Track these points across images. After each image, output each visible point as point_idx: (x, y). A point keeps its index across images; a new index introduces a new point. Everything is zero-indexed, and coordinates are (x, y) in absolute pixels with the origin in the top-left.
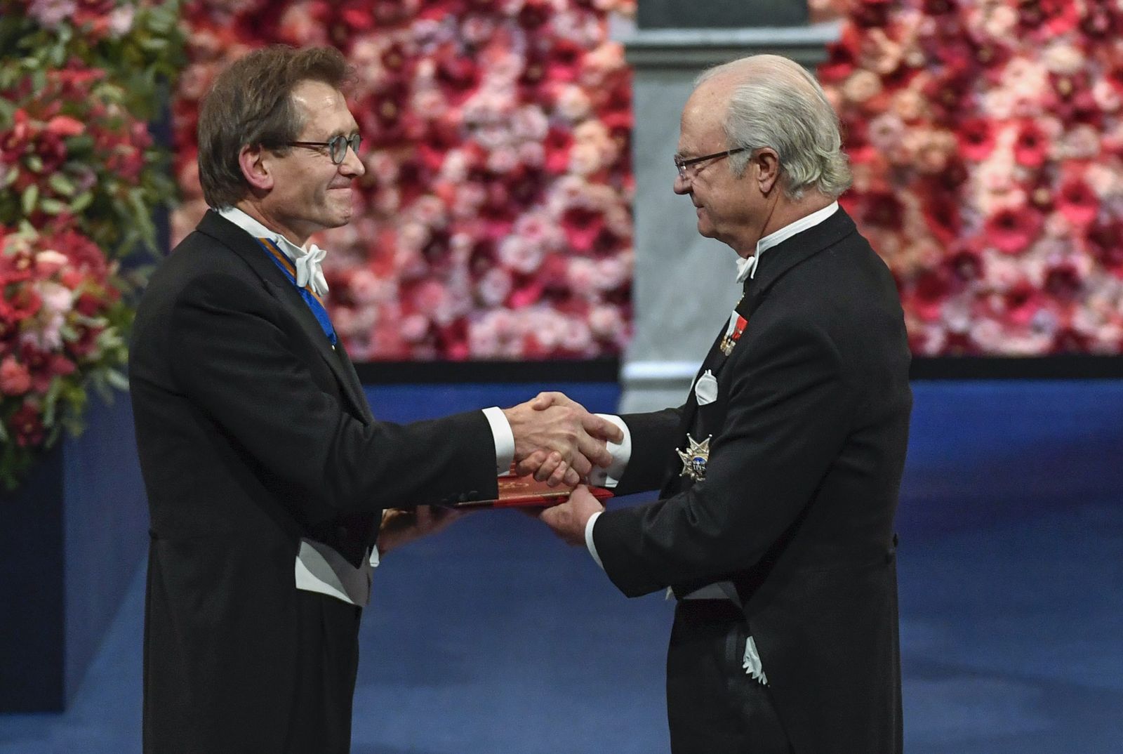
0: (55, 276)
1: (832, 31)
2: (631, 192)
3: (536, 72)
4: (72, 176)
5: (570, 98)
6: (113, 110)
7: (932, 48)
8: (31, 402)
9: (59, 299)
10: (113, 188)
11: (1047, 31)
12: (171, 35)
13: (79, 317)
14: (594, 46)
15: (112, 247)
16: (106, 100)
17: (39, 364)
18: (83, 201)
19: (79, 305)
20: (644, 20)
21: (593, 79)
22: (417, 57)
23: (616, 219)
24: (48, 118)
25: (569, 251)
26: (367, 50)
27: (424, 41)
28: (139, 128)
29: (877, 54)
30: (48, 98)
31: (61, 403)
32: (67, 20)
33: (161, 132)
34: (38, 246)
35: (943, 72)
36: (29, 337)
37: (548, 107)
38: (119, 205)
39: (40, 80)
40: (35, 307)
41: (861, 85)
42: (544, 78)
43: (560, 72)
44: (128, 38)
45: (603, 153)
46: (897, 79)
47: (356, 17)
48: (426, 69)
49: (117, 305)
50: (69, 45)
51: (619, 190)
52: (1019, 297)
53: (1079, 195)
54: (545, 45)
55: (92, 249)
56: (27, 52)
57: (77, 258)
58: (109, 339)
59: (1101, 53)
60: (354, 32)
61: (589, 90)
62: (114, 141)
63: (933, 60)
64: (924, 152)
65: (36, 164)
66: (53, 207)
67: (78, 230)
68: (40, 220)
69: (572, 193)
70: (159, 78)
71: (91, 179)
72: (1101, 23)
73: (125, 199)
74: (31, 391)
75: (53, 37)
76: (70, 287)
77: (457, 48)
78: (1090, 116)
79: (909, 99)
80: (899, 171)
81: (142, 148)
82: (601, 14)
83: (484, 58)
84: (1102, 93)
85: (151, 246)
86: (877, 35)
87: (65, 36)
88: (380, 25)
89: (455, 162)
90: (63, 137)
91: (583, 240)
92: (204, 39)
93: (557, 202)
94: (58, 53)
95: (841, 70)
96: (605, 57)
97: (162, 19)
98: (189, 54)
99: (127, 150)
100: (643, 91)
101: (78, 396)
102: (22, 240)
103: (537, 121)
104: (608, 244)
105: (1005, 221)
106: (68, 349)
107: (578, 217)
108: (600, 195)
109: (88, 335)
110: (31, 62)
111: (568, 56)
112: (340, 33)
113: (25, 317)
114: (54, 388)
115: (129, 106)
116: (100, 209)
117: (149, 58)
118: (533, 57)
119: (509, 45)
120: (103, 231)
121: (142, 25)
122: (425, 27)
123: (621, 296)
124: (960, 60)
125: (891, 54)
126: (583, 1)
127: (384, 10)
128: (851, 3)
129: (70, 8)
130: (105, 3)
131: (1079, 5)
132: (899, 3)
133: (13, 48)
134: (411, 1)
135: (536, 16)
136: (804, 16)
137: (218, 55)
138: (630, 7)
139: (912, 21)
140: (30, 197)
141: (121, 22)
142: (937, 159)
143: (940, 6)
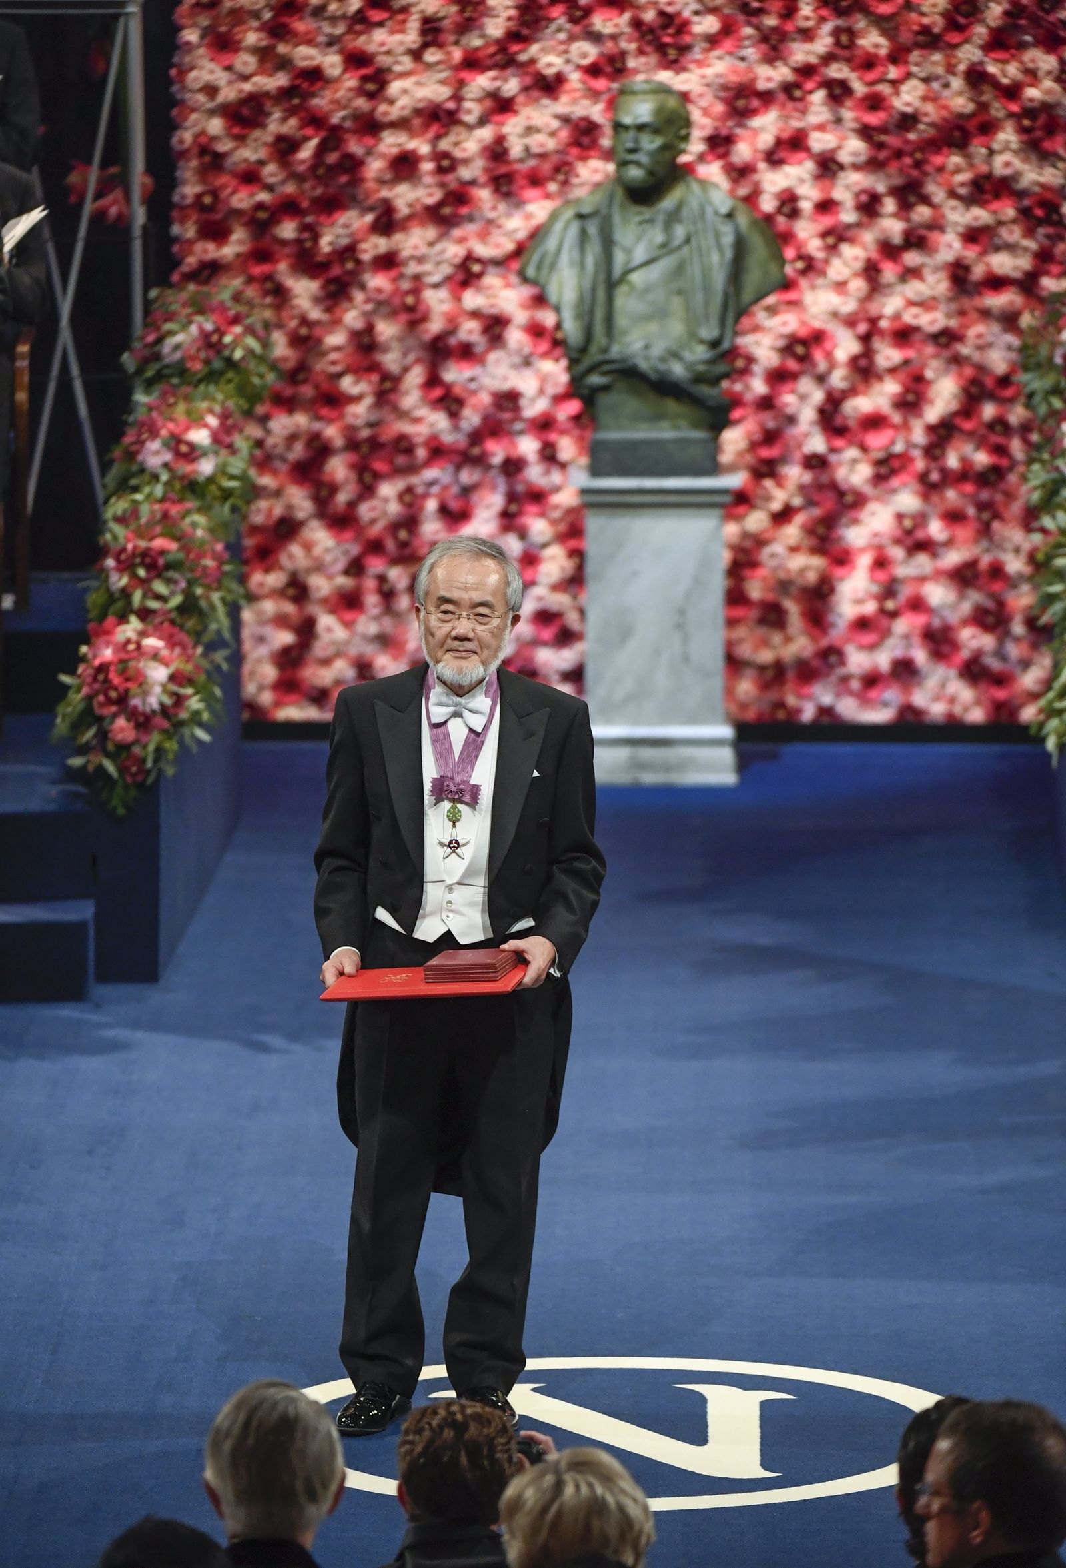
0: (155, 656)
1: (736, 480)
2: (584, 599)
3: (513, 508)
4: (169, 581)
5: (539, 528)
6: (199, 533)
7: (811, 494)
8: (136, 750)
9: (158, 674)
10: (199, 591)
11: (895, 482)
12: (243, 478)
13: (173, 688)
14: (557, 489)
15: (198, 635)
16: (194, 525)
17: (143, 722)
18: (176, 600)
19: (173, 678)
20: (596, 470)
21: (556, 514)
22: (425, 496)
23: (572, 620)
24: (152, 539)
25: (536, 643)
26: (388, 490)
27: (431, 484)
28: (219, 547)
29: (768, 498)
30: (151, 523)
31: (159, 751)
32: (166, 465)
33: (233, 549)
34: (143, 634)
35: (817, 512)
36: (135, 702)
37: (523, 534)
38: (203, 604)
39: (145, 511)
40: (140, 679)
41: (756, 521)
42: (520, 513)
43: (532, 509)
44: (211, 480)
45: (563, 569)
46: (782, 517)
47: (379, 466)
48: (431, 505)
49: (202, 678)
50: (167, 484)
51: (575, 597)
52: (872, 680)
53: (917, 604)
54: (520, 488)
55: (183, 637)
56: (136, 489)
57: (171, 643)
58: (195, 703)
59: (935, 498)
60: (378, 477)
61: (553, 522)
62: (200, 556)
63: (810, 503)
64: (802, 571)
65: (142, 573)
66: (154, 605)
67: (172, 622)
68: (144, 614)
69: (540, 599)
70: (234, 509)
71: (183, 585)
72: (935, 477)
73: (208, 599)
74: (136, 742)
75: (155, 478)
76: (167, 665)
77: (455, 490)
78: (924, 546)
79: (792, 532)
80: (784, 586)
81: (221, 562)
82: (563, 466)
83: (475, 498)
84: (936, 529)
85: (227, 635)
86: (768, 483)
87: (164, 477)
88: (398, 472)
90: (162, 552)
91: (548, 634)
92: (266, 481)
93: (530, 608)
94: (159, 490)
95: (741, 510)
96: (566, 498)
97: (237, 465)
98: (254, 492)
99: (209, 563)
100: (594, 524)
101: (171, 746)
102: (131, 629)
103: (513, 545)
104: (566, 637)
105: (862, 624)
106: (164, 710)
107: (544, 617)
108: (560, 601)
109: (179, 700)
110: (138, 497)
111: (538, 497)
112: (368, 478)
113: (133, 687)
114: (154, 739)
115: (211, 531)
116: (189, 607)
117: (226, 494)
118: (511, 497)
119: (494, 488)
120: (191, 623)
121: (222, 470)
122: (430, 474)
123: (576, 675)
124: (829, 502)
125: (779, 497)
126: (549, 456)
127: (401, 460)
128: (749, 459)
129: (168, 457)
130: (192, 454)
131: (920, 464)
132: (783, 459)
133: (125, 486)
134: (421, 453)
135: (513, 466)
136: (714, 469)
137: (278, 493)
138: (584, 461)
139: (794, 473)
140: (137, 597)
141: (206, 467)
142: (812, 577)
143: (816, 463)
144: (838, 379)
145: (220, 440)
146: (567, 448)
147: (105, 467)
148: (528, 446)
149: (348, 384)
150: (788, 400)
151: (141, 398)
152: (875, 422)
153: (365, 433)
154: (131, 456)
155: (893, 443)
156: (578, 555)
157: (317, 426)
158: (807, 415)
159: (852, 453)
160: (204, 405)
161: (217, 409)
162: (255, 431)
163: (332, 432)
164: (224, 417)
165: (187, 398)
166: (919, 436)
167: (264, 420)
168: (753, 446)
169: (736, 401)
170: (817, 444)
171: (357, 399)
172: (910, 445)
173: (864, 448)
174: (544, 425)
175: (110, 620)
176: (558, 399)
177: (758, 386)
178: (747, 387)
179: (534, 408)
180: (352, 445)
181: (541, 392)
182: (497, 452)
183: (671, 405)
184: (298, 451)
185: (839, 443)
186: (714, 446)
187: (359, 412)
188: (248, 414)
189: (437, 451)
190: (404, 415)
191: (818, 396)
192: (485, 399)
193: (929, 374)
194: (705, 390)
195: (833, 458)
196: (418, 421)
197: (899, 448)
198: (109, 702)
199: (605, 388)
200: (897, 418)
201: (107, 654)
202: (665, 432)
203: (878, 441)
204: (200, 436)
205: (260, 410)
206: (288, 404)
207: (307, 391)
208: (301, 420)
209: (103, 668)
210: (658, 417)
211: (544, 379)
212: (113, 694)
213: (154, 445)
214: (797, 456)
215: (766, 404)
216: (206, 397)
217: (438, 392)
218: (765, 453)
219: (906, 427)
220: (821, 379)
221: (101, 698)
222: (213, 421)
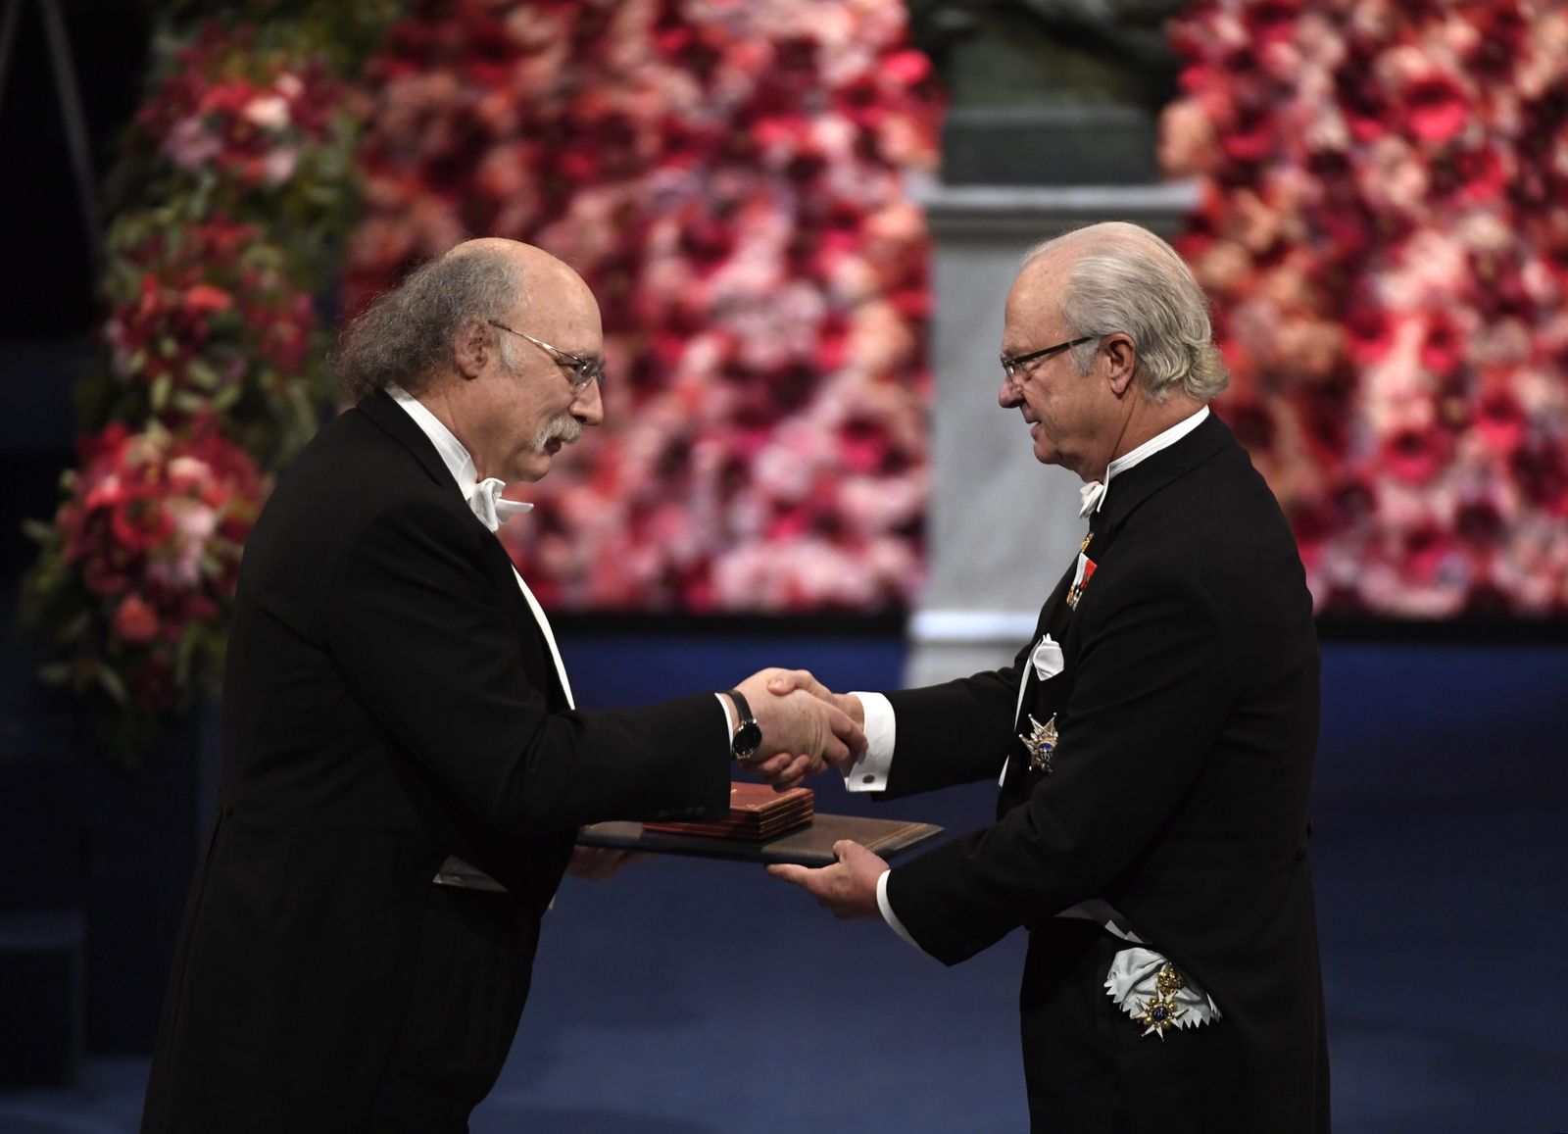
0: (192, 492)
1: (1188, 195)
2: (929, 397)
3: (807, 240)
4: (215, 363)
5: (850, 273)
6: (269, 280)
7: (1320, 218)
8: (159, 653)
9: (199, 522)
10: (268, 379)
11: (1466, 197)
12: (343, 184)
13: (224, 545)
14: (879, 207)
15: (266, 457)
16: (260, 267)
17: (170, 605)
18: (228, 396)
19: (223, 529)
20: (951, 174)
21: (881, 250)
22: (655, 218)
23: (906, 433)
24: (185, 286)
25: (843, 471)
26: (592, 208)
27: (664, 196)
28: (303, 303)
29: (1243, 222)
30: (185, 261)
31: (199, 655)
32: (212, 163)
33: (327, 306)
34: (171, 453)
35: (1329, 249)
36: (159, 569)
37: (821, 282)
38: (276, 402)
39: (175, 243)
40: (166, 533)
41: (1225, 263)
42: (818, 249)
43: (838, 238)
44: (289, 187)
45: (890, 345)
46: (1269, 257)
47: (577, 164)
48: (665, 235)
50: (215, 195)
51: (913, 395)
52: (1423, 539)
53: (1502, 409)
54: (818, 203)
55: (241, 458)
56: (159, 202)
57: (220, 468)
59: (1536, 226)
60: (574, 183)
61: (876, 264)
62: (271, 319)
63: (1318, 234)
64: (1303, 354)
65: (169, 347)
66: (190, 403)
67: (224, 433)
68: (173, 419)
69: (852, 396)
70: (330, 240)
71: (239, 367)
72: (1534, 187)
73: (284, 393)
74: (159, 639)
75: (190, 183)
76: (210, 503)
77: (707, 207)
78: (1516, 308)
79: (1286, 283)
80: (1271, 374)
81: (305, 329)
82: (893, 168)
83: (743, 221)
84: (1536, 279)
86: (1248, 203)
87: (208, 182)
88: (606, 176)
89: (701, 355)
90: (204, 312)
91: (865, 454)
92: (382, 189)
93: (831, 406)
94: (198, 205)
95: (1198, 244)
96: (896, 222)
97: (334, 162)
98: (358, 209)
99: (285, 331)
101: (218, 645)
102: (150, 443)
103: (805, 303)
104: (894, 462)
105: (1406, 443)
106: (208, 585)
107: (859, 429)
108: (885, 400)
110: (165, 215)
111: (848, 221)
112: (556, 185)
113: (155, 547)
114: (189, 637)
115: (289, 275)
116: (252, 408)
117: (315, 214)
118: (806, 220)
119: (773, 204)
120: (254, 434)
121: (306, 172)
122: (667, 179)
123: (912, 530)
124: (1351, 232)
125: (1263, 222)
126: (868, 150)
127: (615, 157)
128: (1215, 158)
129: (212, 146)
130: (258, 141)
131: (1508, 165)
132: (1275, 157)
133: (140, 197)
134: (648, 144)
135: (808, 168)
136: (1153, 172)
137: (398, 212)
138: (928, 158)
139: (1291, 182)
140: (160, 390)
141: (280, 165)
142: (1320, 362)
143: (1329, 165)
144: (1369, 17)
145: (305, 116)
146: (899, 136)
147: (102, 162)
148: (832, 133)
149: (525, 25)
150: (1283, 54)
151: (167, 44)
152: (1431, 93)
153: (550, 110)
154: (151, 143)
155: (1461, 127)
156: (917, 323)
157: (469, 96)
158: (1314, 82)
159: (1389, 146)
160: (275, 58)
161: (300, 62)
162: (360, 104)
163: (495, 107)
164: (311, 78)
165: (248, 46)
166: (1507, 116)
167: (377, 85)
168: (1221, 133)
169: (1191, 56)
170: (1331, 131)
171: (537, 49)
172: (1491, 131)
173: (1411, 138)
174: (859, 98)
175: (113, 430)
176: (887, 52)
177: (1230, 30)
178: (1213, 33)
179: (845, 66)
180: (530, 127)
181: (856, 40)
182: (779, 143)
183: (1080, 66)
184: (437, 139)
185: (1367, 128)
186: (1153, 133)
187: (542, 71)
188: (352, 74)
189: (677, 141)
190: (619, 78)
191: (1332, 48)
192: (756, 51)
193: (1527, 9)
194: (1140, 39)
195: (1359, 157)
196: (641, 88)
197: (1473, 136)
198: (112, 570)
199: (965, 35)
200: (1468, 86)
201: (110, 487)
202: (1068, 111)
203: (1435, 126)
204: (269, 112)
205: (373, 65)
206: (420, 58)
207: (451, 35)
208: (439, 86)
209: (103, 512)
210: (1056, 84)
211: (861, 16)
212: (120, 557)
213: (191, 127)
214: (1294, 151)
215: (1244, 62)
216: (280, 44)
217: (674, 40)
218: (1243, 146)
219: (1486, 102)
220: (1339, 19)
221: (98, 564)
222: (291, 85)
